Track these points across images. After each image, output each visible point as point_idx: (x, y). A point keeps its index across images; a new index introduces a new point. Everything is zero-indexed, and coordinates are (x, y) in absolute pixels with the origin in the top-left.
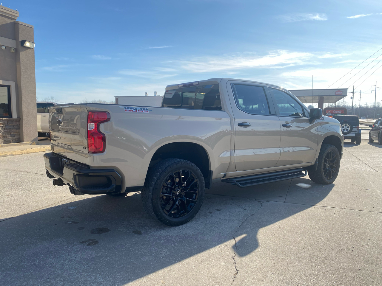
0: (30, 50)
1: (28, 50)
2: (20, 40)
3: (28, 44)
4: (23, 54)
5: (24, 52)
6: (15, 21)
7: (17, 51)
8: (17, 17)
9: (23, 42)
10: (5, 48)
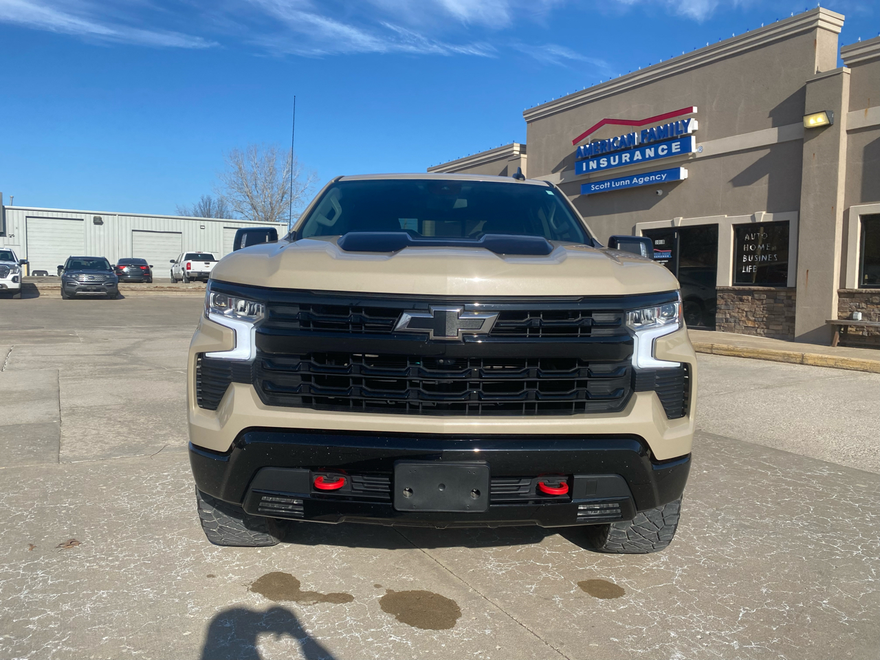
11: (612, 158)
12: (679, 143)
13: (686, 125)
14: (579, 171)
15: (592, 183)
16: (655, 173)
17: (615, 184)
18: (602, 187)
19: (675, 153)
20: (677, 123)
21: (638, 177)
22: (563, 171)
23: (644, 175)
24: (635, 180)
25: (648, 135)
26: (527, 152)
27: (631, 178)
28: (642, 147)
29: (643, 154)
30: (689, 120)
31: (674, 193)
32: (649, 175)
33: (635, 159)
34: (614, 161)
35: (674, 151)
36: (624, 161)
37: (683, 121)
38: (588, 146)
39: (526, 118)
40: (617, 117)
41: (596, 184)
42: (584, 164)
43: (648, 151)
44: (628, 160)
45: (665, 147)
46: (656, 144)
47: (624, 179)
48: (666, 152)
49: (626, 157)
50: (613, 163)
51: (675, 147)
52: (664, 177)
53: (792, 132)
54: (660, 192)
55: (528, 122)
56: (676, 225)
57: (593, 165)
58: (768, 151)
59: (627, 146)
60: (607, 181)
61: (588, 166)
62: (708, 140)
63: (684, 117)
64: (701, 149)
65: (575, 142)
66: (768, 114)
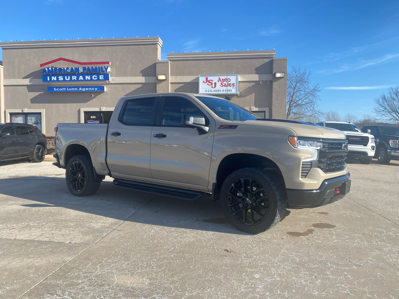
0: (282, 79)
2: (274, 73)
3: (278, 75)
4: (275, 84)
5: (277, 81)
7: (271, 82)
8: (274, 55)
10: (262, 82)
11: (66, 77)
12: (103, 76)
13: (106, 69)
14: (45, 80)
15: (55, 87)
16: (92, 87)
17: (68, 89)
18: (61, 89)
19: (101, 80)
20: (102, 67)
21: (82, 87)
22: (32, 78)
23: (85, 87)
24: (81, 89)
25: (86, 70)
26: (3, 65)
27: (78, 88)
28: (84, 75)
29: (84, 78)
30: (108, 67)
31: (100, 97)
32: (88, 87)
33: (80, 79)
34: (68, 78)
35: (100, 79)
36: (73, 79)
37: (105, 67)
38: (50, 69)
39: (1, 46)
40: (66, 58)
41: (56, 88)
42: (48, 77)
43: (87, 77)
44: (76, 79)
45: (96, 76)
46: (91, 74)
47: (75, 87)
48: (96, 79)
49: (74, 78)
50: (66, 79)
51: (101, 77)
52: (96, 89)
53: (151, 80)
54: (93, 96)
55: (3, 49)
56: (102, 110)
57: (54, 78)
59: (75, 72)
60: (64, 87)
61: (51, 78)
62: (115, 77)
63: (106, 65)
64: (113, 79)
65: (41, 65)
66: (140, 71)
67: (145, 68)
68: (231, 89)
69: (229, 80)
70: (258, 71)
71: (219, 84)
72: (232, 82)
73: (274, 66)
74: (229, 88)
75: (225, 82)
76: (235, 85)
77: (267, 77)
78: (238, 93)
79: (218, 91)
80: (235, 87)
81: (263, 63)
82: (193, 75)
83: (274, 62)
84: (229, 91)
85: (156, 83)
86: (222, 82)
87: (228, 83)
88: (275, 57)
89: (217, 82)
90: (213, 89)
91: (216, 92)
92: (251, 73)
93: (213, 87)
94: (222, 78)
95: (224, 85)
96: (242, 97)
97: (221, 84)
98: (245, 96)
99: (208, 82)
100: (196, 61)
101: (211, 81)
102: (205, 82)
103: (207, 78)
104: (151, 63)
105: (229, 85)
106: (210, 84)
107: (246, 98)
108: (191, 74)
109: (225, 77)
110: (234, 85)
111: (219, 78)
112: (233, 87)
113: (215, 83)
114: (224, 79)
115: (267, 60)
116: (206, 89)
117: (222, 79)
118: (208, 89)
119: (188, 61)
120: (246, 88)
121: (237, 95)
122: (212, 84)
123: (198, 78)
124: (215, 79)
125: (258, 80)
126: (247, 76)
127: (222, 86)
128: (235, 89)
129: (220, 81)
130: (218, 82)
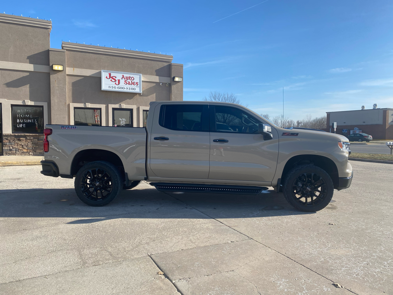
0: (180, 83)
1: (178, 83)
2: (172, 77)
3: (177, 79)
4: (174, 87)
5: (175, 85)
6: (170, 63)
7: (170, 85)
8: (172, 60)
9: (174, 78)
10: (162, 84)
53: (43, 69)
58: (28, 74)
66: (27, 58)
67: (33, 54)
68: (134, 87)
69: (133, 79)
70: (159, 73)
71: (122, 81)
72: (135, 81)
73: (173, 70)
74: (133, 86)
75: (129, 80)
76: (139, 84)
77: (166, 80)
78: (141, 92)
79: (122, 88)
80: (139, 86)
81: (163, 66)
82: (93, 69)
83: (173, 67)
84: (133, 89)
85: (50, 73)
86: (126, 80)
87: (132, 81)
88: (173, 62)
89: (120, 78)
90: (117, 86)
91: (120, 89)
92: (151, 74)
93: (117, 83)
94: (125, 75)
95: (128, 83)
96: (144, 96)
97: (125, 81)
98: (147, 96)
99: (111, 79)
100: (96, 55)
101: (114, 78)
102: (108, 77)
103: (110, 74)
104: (42, 49)
105: (133, 83)
106: (114, 81)
107: (148, 97)
108: (90, 67)
109: (128, 75)
110: (137, 84)
111: (123, 75)
112: (137, 86)
113: (119, 80)
114: (128, 77)
115: (166, 64)
116: (109, 85)
117: (126, 77)
118: (111, 86)
119: (87, 54)
120: (148, 88)
121: (139, 94)
122: (116, 81)
123: (100, 73)
124: (119, 76)
125: (158, 81)
126: (148, 76)
127: (126, 83)
128: (139, 88)
129: (123, 78)
130: (122, 79)
